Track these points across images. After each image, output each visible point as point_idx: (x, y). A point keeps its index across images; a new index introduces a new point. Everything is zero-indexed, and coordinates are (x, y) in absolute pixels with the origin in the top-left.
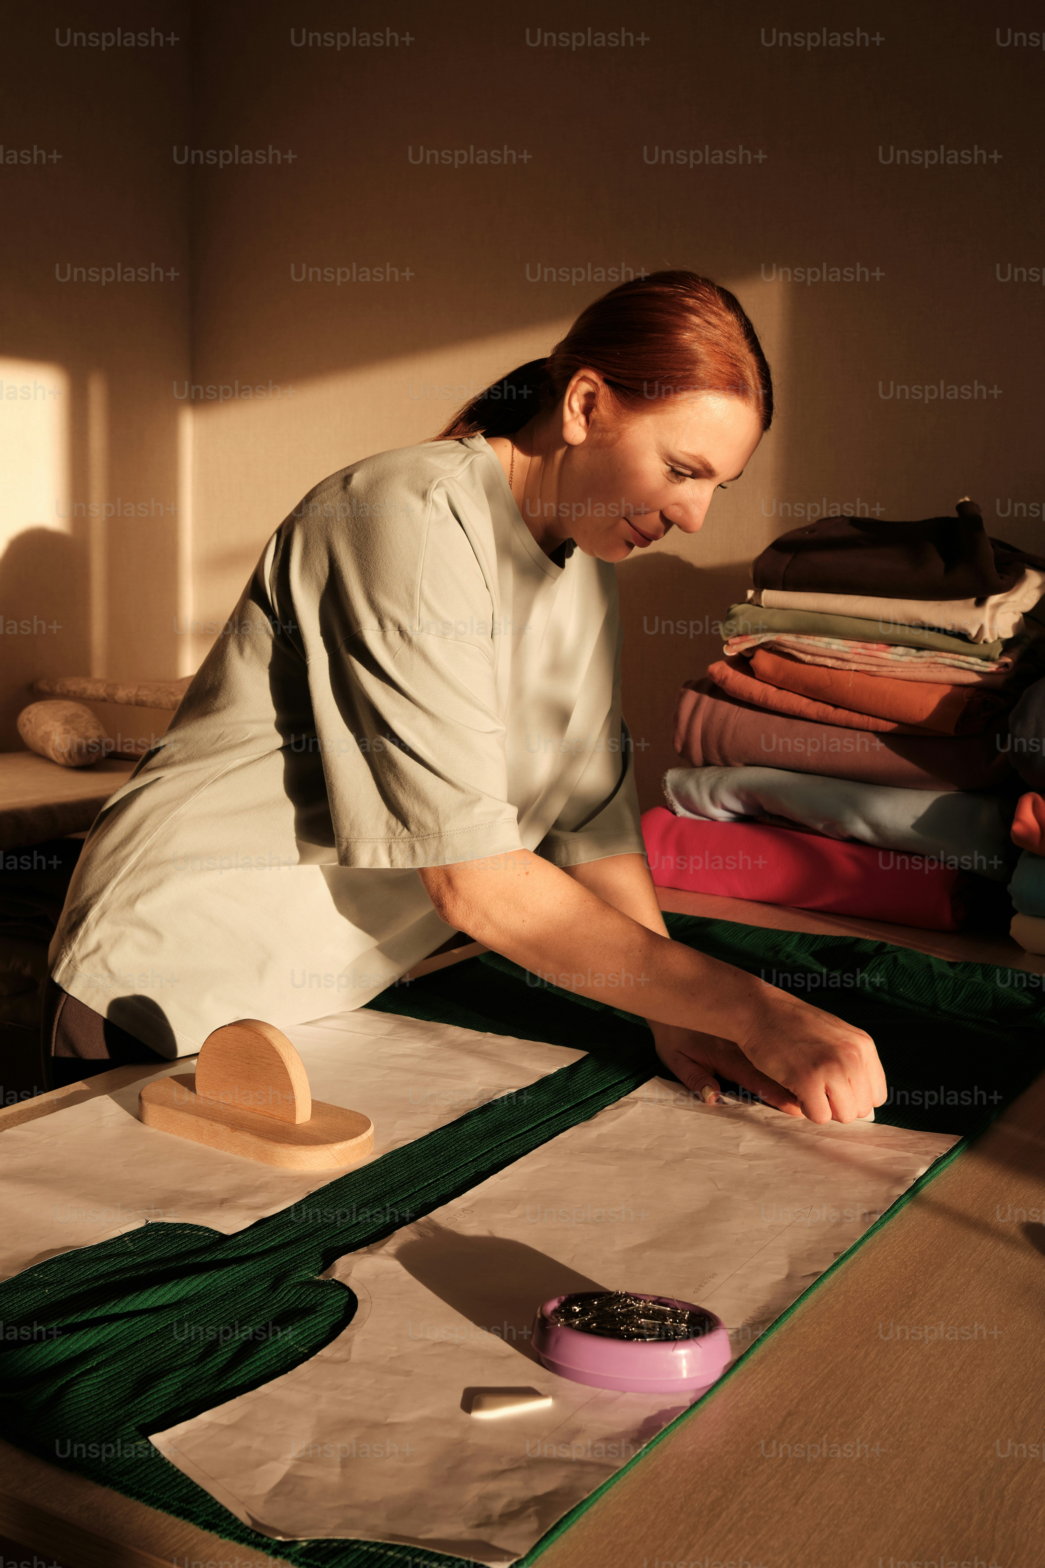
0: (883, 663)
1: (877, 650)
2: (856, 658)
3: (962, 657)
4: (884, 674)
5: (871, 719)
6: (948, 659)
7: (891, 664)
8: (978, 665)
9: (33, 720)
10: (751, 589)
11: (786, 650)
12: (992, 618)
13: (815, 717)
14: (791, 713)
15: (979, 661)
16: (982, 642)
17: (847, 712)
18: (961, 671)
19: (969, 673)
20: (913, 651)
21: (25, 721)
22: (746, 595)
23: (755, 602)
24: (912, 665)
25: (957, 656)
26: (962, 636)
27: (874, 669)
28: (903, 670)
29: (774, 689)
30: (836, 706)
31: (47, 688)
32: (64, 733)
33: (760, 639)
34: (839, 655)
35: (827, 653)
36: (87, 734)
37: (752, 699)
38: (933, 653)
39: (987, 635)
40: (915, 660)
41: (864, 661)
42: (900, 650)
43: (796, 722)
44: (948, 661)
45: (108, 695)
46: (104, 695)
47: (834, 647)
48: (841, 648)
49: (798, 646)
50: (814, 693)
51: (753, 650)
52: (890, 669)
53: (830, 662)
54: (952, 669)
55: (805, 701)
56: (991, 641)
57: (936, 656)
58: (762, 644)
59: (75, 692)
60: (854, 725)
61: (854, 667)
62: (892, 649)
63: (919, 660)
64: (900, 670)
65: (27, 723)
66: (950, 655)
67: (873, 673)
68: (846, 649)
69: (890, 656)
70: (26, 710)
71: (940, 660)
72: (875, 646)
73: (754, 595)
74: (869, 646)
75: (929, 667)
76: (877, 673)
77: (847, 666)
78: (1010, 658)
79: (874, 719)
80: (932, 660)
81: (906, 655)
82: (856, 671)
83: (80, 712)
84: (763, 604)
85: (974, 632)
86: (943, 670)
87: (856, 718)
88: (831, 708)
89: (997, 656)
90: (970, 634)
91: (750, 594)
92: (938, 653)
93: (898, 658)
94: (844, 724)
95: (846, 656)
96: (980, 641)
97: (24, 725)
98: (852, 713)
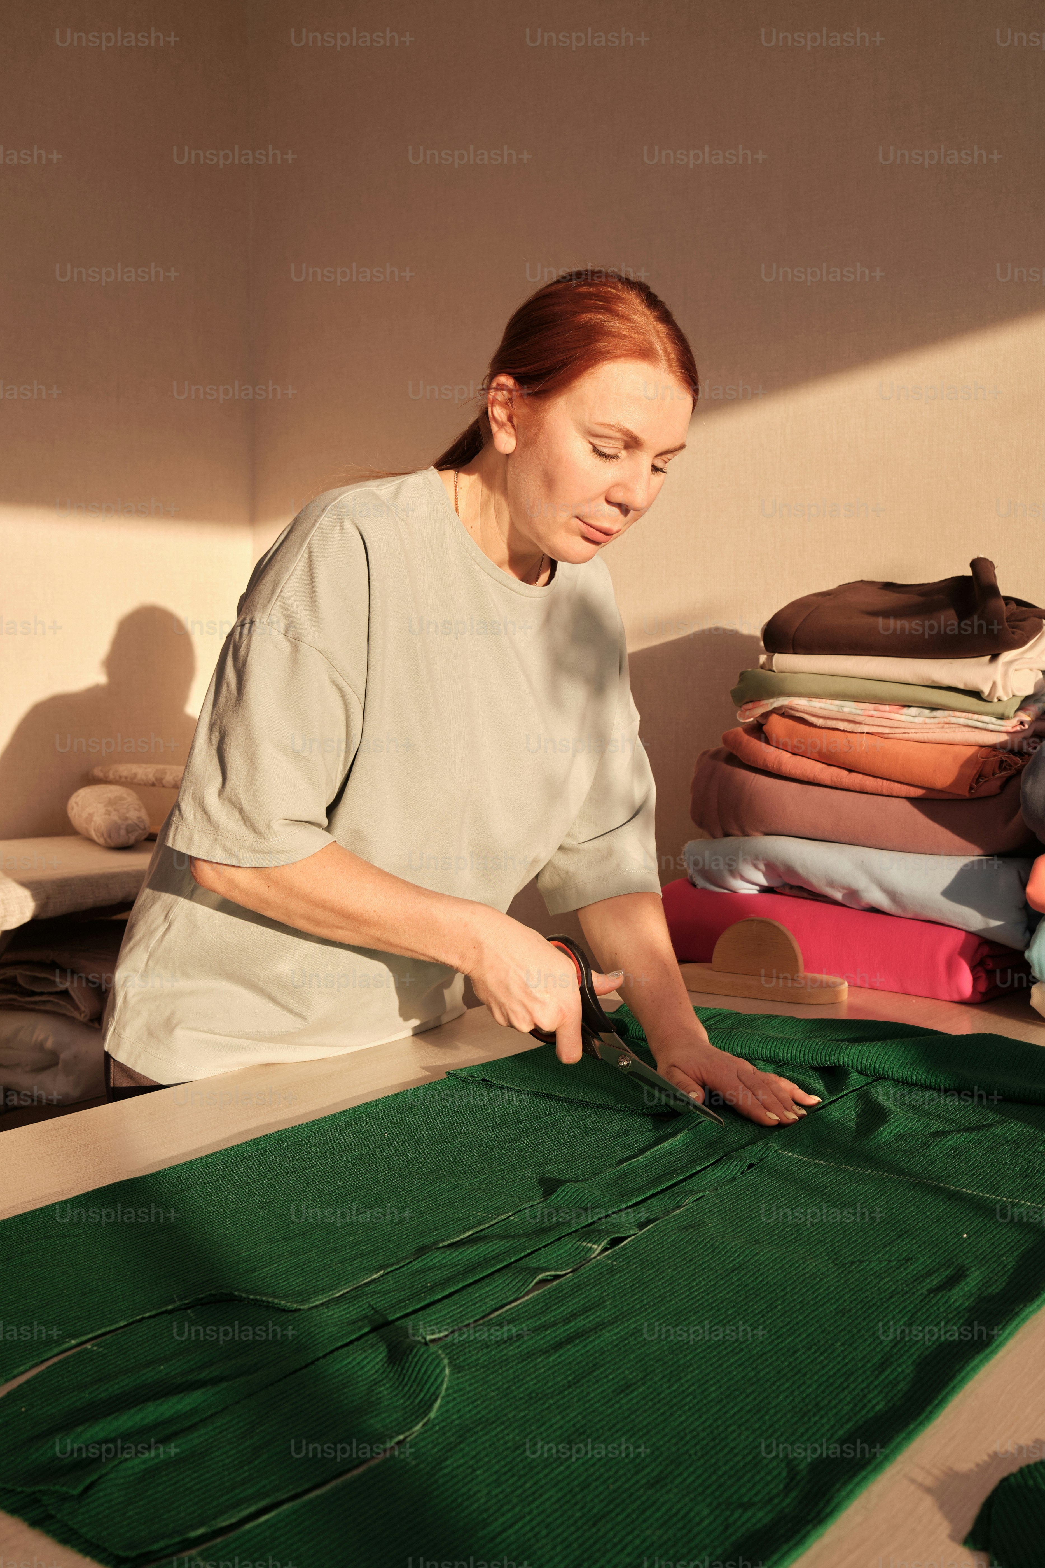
0: (896, 724)
1: (889, 712)
2: (869, 720)
3: (976, 717)
4: (897, 736)
5: (885, 782)
6: (961, 718)
7: (903, 725)
8: (992, 724)
9: (80, 803)
10: (763, 653)
11: (798, 714)
12: (1005, 675)
13: (829, 783)
14: (805, 779)
15: (994, 720)
16: (996, 700)
17: (861, 776)
18: (976, 730)
19: (984, 732)
20: (927, 711)
21: (73, 804)
22: (758, 660)
23: (767, 668)
24: (925, 726)
25: (970, 715)
26: (976, 694)
27: (887, 731)
28: (916, 731)
29: (789, 755)
30: (850, 771)
31: (101, 775)
32: (105, 814)
33: (772, 704)
34: (850, 718)
35: (839, 716)
36: (128, 815)
37: (766, 766)
38: (946, 713)
39: (1000, 693)
40: (928, 721)
41: (876, 723)
42: (913, 711)
43: (810, 787)
44: (962, 721)
45: (157, 779)
46: (153, 779)
47: (846, 710)
48: (854, 711)
49: (810, 710)
50: (828, 759)
51: (766, 715)
52: (903, 731)
53: (842, 725)
54: (967, 729)
55: (820, 766)
56: (1005, 698)
57: (949, 716)
58: (775, 708)
59: (126, 778)
60: (868, 790)
61: (866, 729)
62: (906, 711)
63: (933, 721)
64: (913, 731)
65: (75, 806)
66: (964, 714)
67: (886, 736)
68: (859, 712)
69: (903, 718)
70: (76, 794)
71: (954, 720)
72: (887, 708)
73: (767, 659)
74: (881, 707)
75: (943, 728)
76: (891, 736)
77: (859, 728)
78: (1029, 716)
79: (888, 782)
80: (946, 720)
81: (919, 716)
82: (867, 733)
83: (125, 795)
84: (774, 669)
85: (986, 690)
86: (957, 730)
87: (870, 783)
88: (845, 773)
89: (1012, 714)
90: (983, 692)
91: (763, 658)
92: (951, 713)
93: (911, 719)
94: (858, 789)
95: (858, 719)
96: (993, 698)
97: (73, 809)
98: (866, 777)
